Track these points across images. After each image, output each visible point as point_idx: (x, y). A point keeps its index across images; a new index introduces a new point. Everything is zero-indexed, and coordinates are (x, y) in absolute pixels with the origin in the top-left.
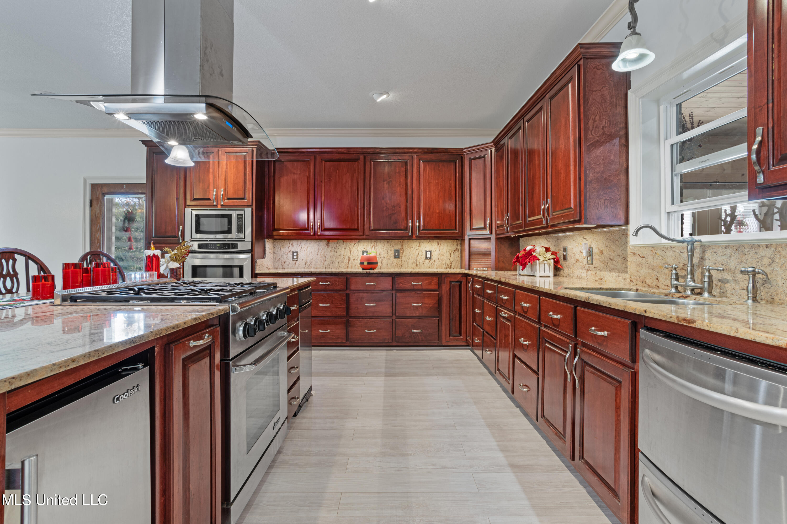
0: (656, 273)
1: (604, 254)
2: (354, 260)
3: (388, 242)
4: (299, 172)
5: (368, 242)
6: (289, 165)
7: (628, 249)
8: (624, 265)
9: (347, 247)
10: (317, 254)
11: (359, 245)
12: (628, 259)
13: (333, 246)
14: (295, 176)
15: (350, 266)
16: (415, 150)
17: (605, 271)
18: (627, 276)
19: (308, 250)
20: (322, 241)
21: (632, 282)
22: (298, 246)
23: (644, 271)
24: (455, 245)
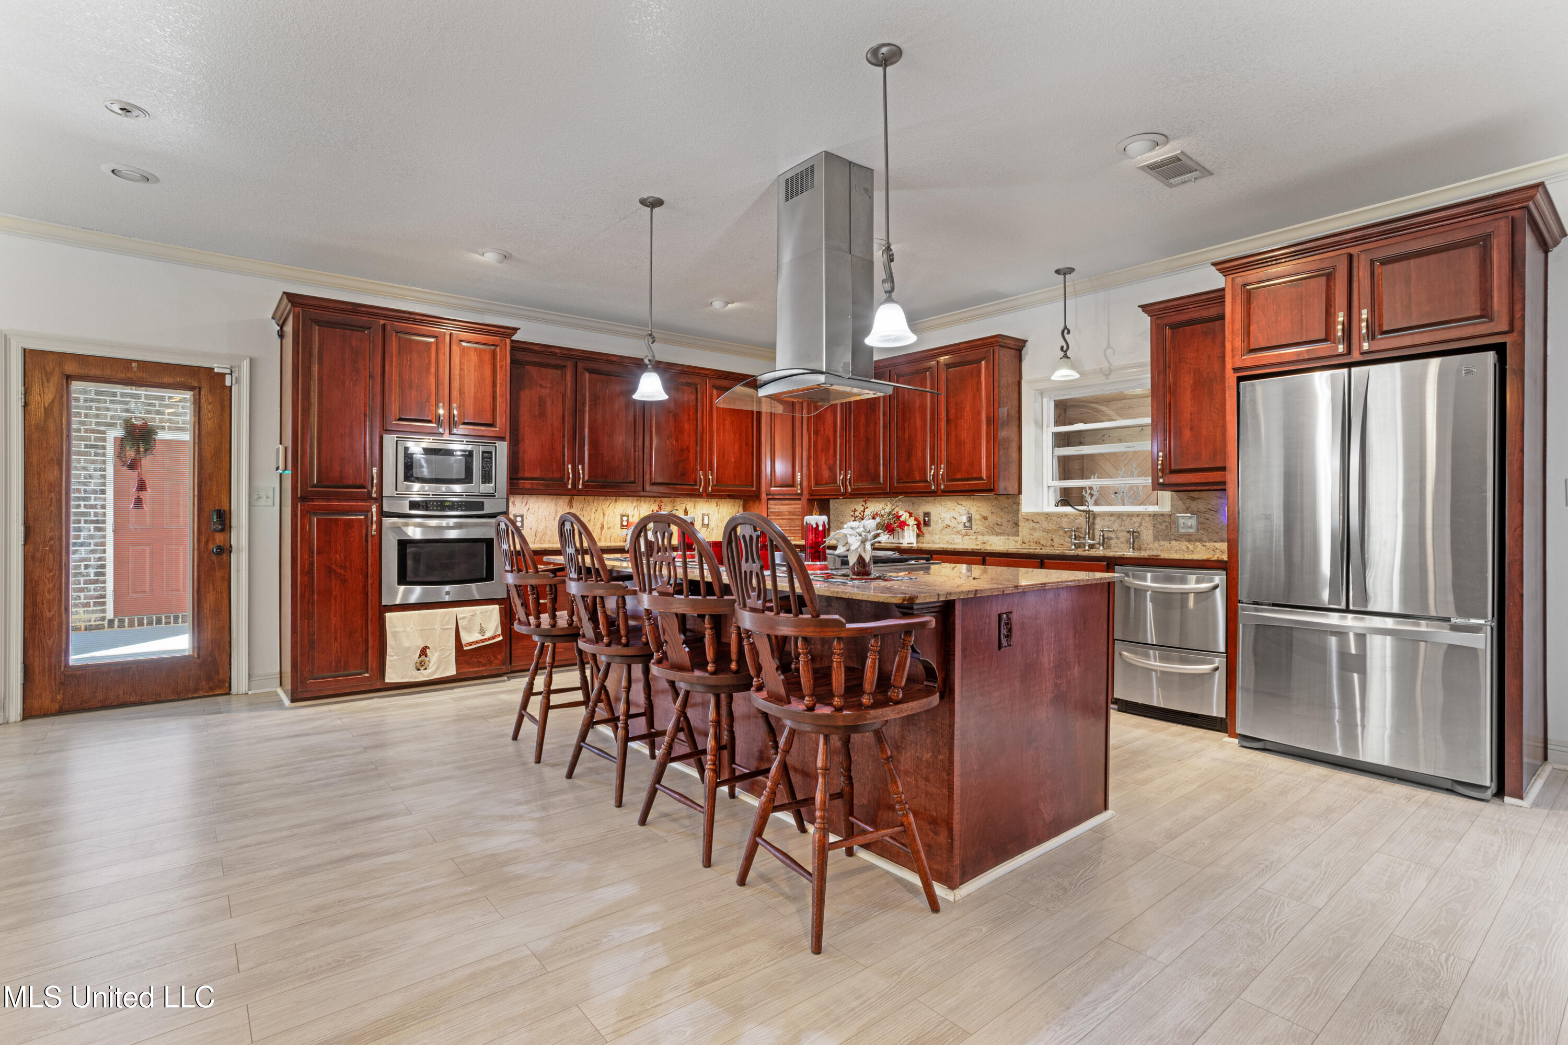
0: (1051, 535)
1: (989, 520)
2: (609, 528)
3: (655, 501)
4: (549, 385)
5: (629, 500)
6: (533, 370)
7: (1020, 516)
8: (1015, 530)
9: (599, 509)
10: (554, 519)
11: (616, 505)
12: (1020, 524)
13: (578, 506)
14: (543, 391)
15: (603, 539)
16: (707, 372)
17: (990, 535)
18: (1019, 539)
19: (539, 513)
20: (561, 498)
21: (1025, 543)
22: (523, 506)
23: (1037, 535)
24: (736, 507)
